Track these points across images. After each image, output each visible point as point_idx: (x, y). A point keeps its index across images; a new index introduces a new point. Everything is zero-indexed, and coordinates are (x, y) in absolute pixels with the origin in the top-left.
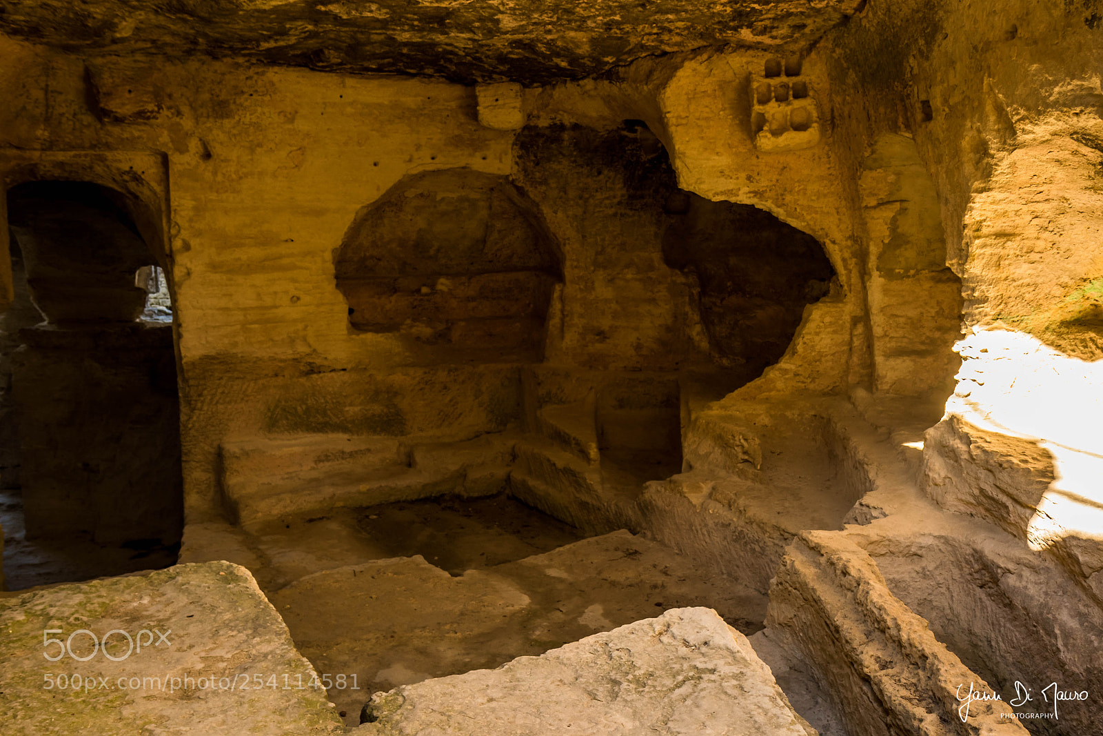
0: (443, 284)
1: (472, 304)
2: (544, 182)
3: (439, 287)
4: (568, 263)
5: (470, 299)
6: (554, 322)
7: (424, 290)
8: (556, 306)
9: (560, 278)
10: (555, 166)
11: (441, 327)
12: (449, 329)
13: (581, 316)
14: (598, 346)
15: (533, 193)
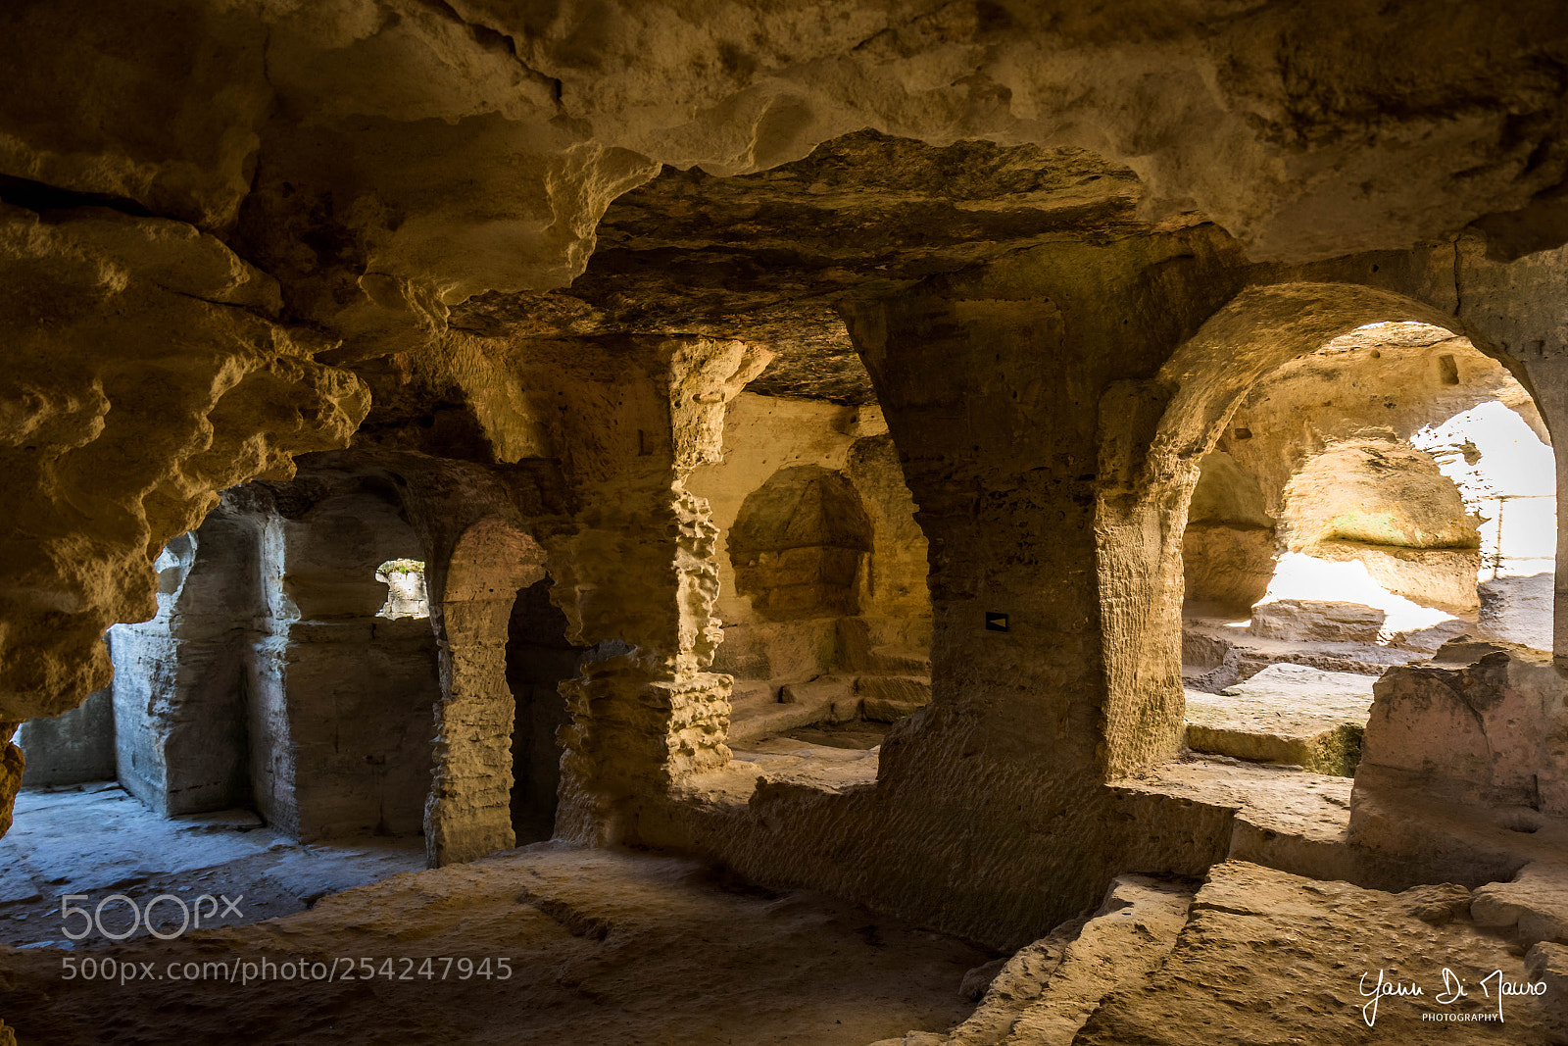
0: (763, 558)
1: (779, 575)
2: (863, 475)
3: (761, 560)
4: (876, 537)
5: (778, 570)
6: (864, 583)
7: (751, 563)
8: (866, 570)
9: (868, 547)
10: (874, 463)
11: (762, 593)
12: (768, 595)
13: (888, 576)
14: (901, 599)
15: (855, 483)
